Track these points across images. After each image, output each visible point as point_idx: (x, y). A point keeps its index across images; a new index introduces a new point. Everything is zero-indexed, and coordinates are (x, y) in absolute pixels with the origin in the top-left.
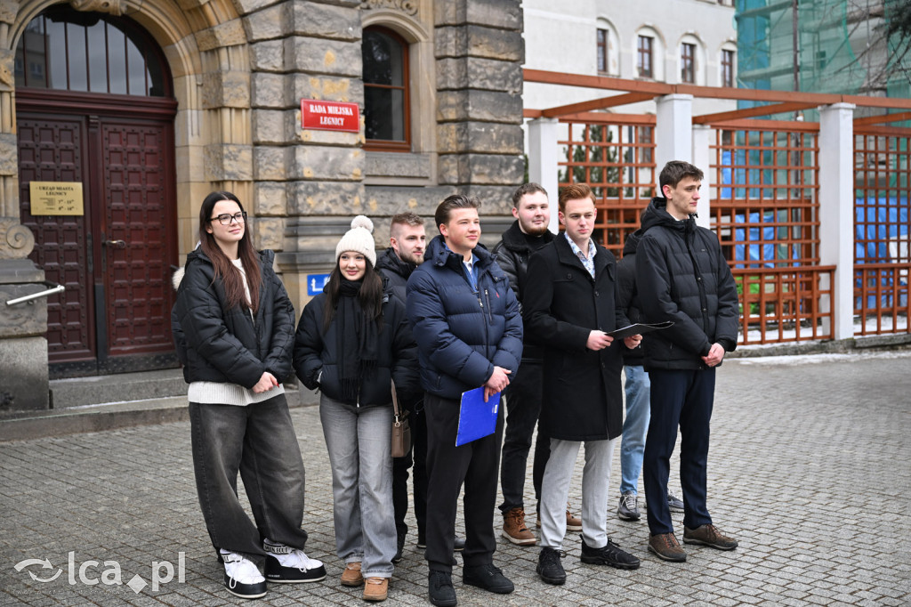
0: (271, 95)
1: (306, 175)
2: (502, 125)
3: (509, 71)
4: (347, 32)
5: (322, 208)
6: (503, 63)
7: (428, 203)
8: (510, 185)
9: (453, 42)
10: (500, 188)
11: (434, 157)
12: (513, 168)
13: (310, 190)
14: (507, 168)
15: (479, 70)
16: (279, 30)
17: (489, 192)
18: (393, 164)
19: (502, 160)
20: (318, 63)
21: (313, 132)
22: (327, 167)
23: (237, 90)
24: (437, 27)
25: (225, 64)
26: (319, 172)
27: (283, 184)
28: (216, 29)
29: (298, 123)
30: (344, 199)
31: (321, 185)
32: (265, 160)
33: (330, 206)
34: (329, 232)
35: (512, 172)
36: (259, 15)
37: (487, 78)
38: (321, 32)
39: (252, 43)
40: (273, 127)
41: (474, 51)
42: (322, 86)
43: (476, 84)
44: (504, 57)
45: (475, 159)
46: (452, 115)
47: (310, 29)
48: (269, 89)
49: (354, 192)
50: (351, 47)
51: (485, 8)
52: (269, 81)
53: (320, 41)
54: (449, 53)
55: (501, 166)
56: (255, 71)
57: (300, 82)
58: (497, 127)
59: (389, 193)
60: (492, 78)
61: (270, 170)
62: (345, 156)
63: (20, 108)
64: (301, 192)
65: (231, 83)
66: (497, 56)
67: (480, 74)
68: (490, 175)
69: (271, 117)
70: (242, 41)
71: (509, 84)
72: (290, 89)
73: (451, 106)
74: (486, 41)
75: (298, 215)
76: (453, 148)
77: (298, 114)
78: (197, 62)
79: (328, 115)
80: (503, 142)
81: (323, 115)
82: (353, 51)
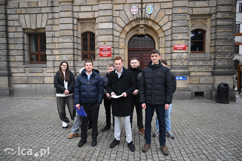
0: (168, 45)
1: (174, 58)
2: (226, 46)
3: (229, 34)
4: (184, 31)
5: (177, 64)
6: (227, 32)
7: (205, 63)
8: (228, 59)
9: (214, 30)
10: (225, 59)
11: (209, 54)
12: (229, 55)
13: (174, 61)
14: (227, 55)
15: (219, 35)
16: (170, 33)
17: (221, 60)
18: (198, 55)
19: (226, 54)
20: (177, 38)
21: (175, 51)
22: (178, 57)
23: (162, 45)
24: (211, 27)
25: (160, 40)
26: (177, 58)
27: (170, 60)
28: (159, 35)
29: (173, 49)
30: (182, 63)
31: (177, 60)
32: (167, 56)
33: (179, 64)
34: (178, 69)
35: (229, 56)
36: (167, 31)
37: (222, 36)
38: (178, 32)
39: (166, 36)
40: (169, 50)
41: (218, 31)
42: (178, 42)
43: (219, 38)
44: (228, 31)
45: (217, 53)
46: (213, 45)
47: (176, 32)
48: (168, 44)
49: (185, 61)
50: (185, 34)
51: (222, 21)
52: (168, 42)
53: (178, 34)
54: (212, 32)
55: (225, 55)
56: (166, 41)
57: (173, 42)
58: (224, 46)
59: (195, 61)
60: (223, 36)
61: (168, 58)
62: (183, 55)
63: (128, 50)
64: (172, 61)
65: (161, 43)
66: (225, 31)
67: (220, 36)
68: (221, 57)
69: (168, 48)
70: (164, 36)
71: (229, 37)
72: (172, 43)
73: (213, 43)
74: (222, 28)
75: (172, 66)
76: (213, 51)
77: (173, 48)
78: (158, 41)
79: (179, 47)
80: (226, 50)
81: (178, 47)
82: (186, 35)
